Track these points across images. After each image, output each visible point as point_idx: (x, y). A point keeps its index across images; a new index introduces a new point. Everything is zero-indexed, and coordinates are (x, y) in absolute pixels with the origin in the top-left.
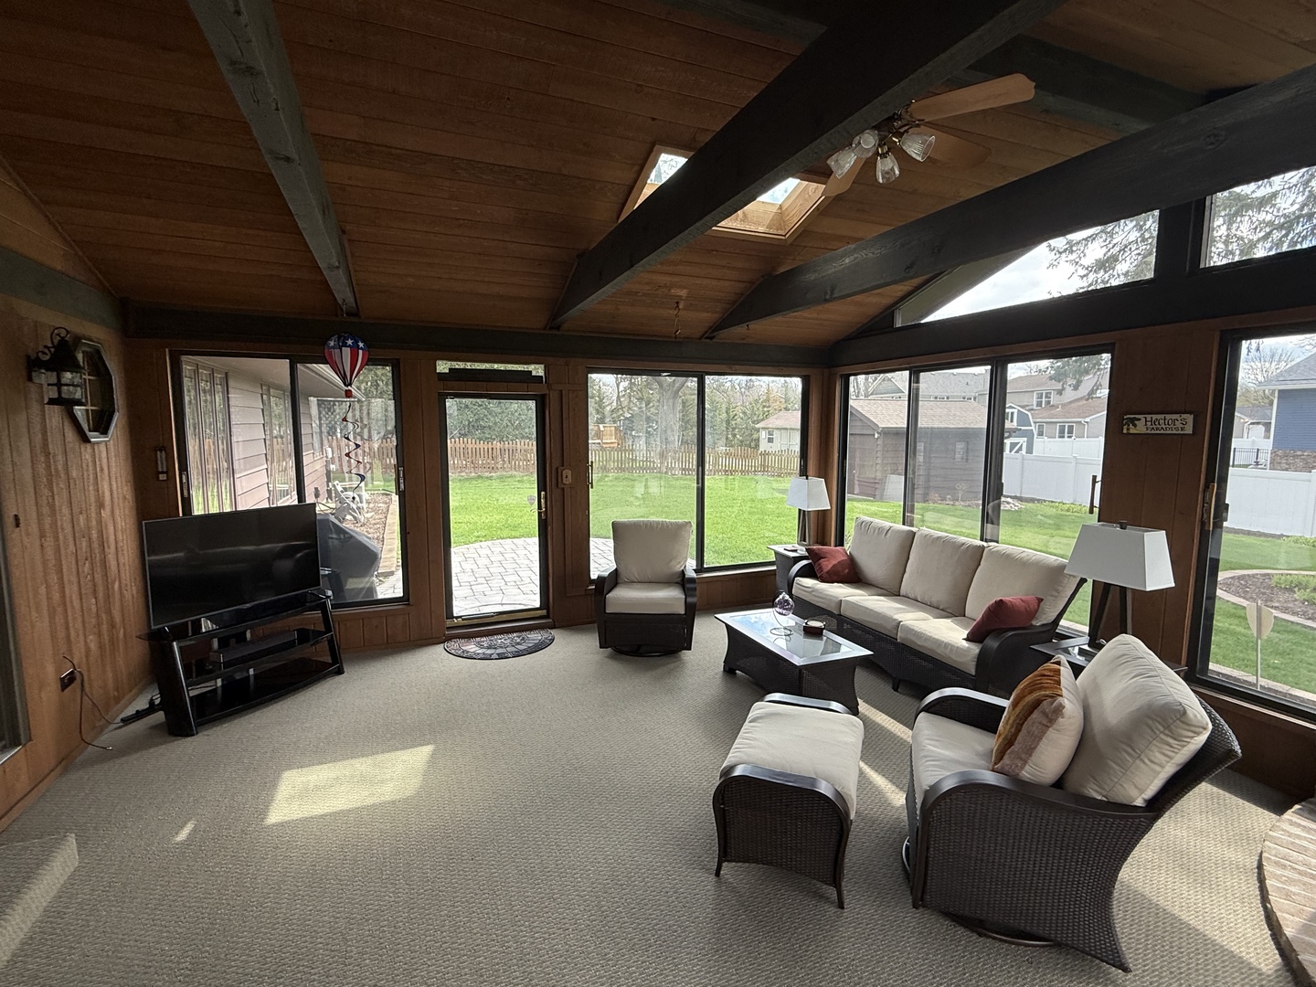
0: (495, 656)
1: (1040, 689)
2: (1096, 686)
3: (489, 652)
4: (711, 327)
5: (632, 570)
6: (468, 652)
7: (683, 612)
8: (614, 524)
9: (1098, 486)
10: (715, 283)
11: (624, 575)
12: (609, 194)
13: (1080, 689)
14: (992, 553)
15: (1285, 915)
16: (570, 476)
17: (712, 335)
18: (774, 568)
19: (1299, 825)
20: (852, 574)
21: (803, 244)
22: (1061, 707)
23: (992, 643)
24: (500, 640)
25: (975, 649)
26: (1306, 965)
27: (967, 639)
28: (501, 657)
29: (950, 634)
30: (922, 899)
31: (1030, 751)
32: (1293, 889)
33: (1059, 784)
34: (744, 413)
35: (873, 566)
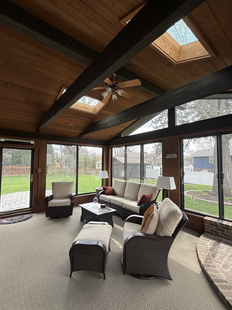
0: (12, 223)
1: (149, 211)
2: (161, 210)
3: (10, 222)
4: (80, 134)
5: (57, 195)
6: (3, 222)
7: (70, 205)
8: (53, 183)
9: (162, 169)
10: (80, 123)
11: (54, 196)
12: (51, 98)
13: (158, 212)
14: (142, 185)
15: (202, 259)
16: (40, 170)
17: (80, 136)
18: (96, 193)
19: (203, 239)
20: (113, 193)
21: (100, 116)
22: (154, 214)
23: (143, 205)
24: (14, 218)
25: (139, 207)
26: (206, 269)
27: (138, 205)
28: (14, 223)
29: (134, 205)
30: (125, 272)
31: (148, 227)
32: (203, 253)
33: (155, 234)
34: (93, 160)
35: (118, 191)
